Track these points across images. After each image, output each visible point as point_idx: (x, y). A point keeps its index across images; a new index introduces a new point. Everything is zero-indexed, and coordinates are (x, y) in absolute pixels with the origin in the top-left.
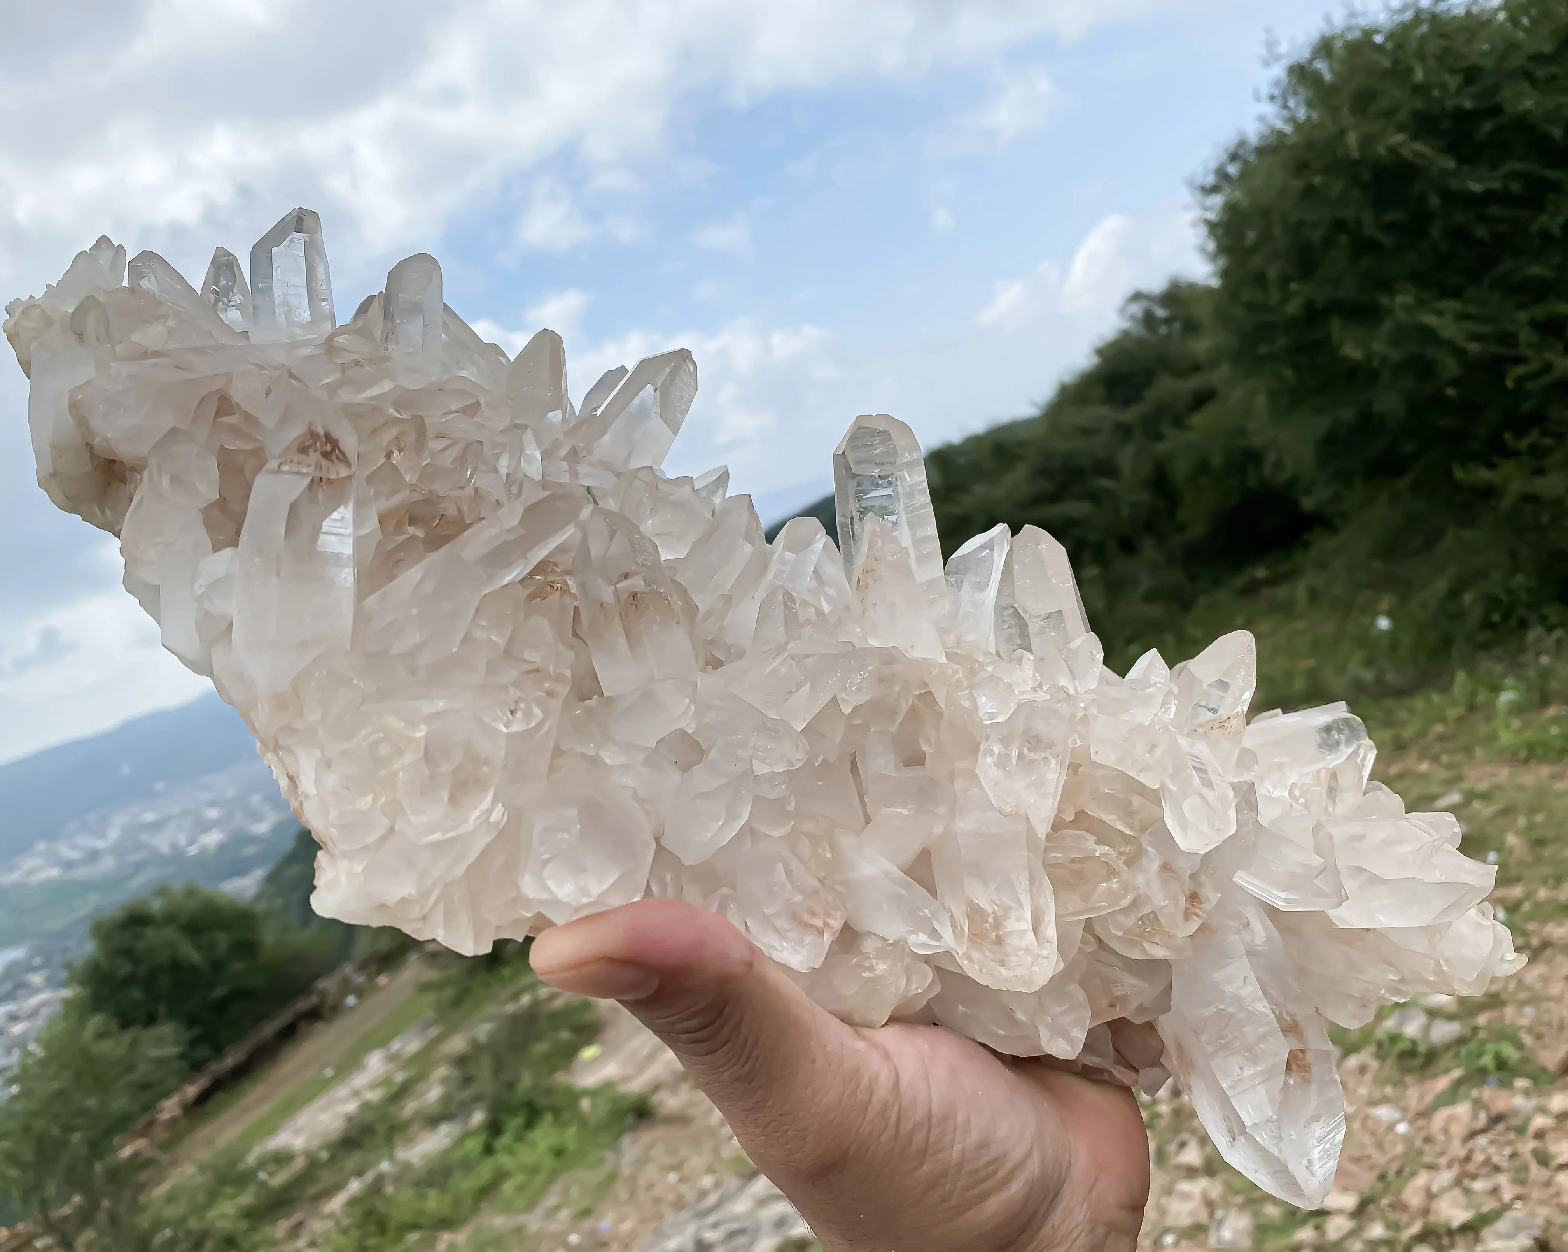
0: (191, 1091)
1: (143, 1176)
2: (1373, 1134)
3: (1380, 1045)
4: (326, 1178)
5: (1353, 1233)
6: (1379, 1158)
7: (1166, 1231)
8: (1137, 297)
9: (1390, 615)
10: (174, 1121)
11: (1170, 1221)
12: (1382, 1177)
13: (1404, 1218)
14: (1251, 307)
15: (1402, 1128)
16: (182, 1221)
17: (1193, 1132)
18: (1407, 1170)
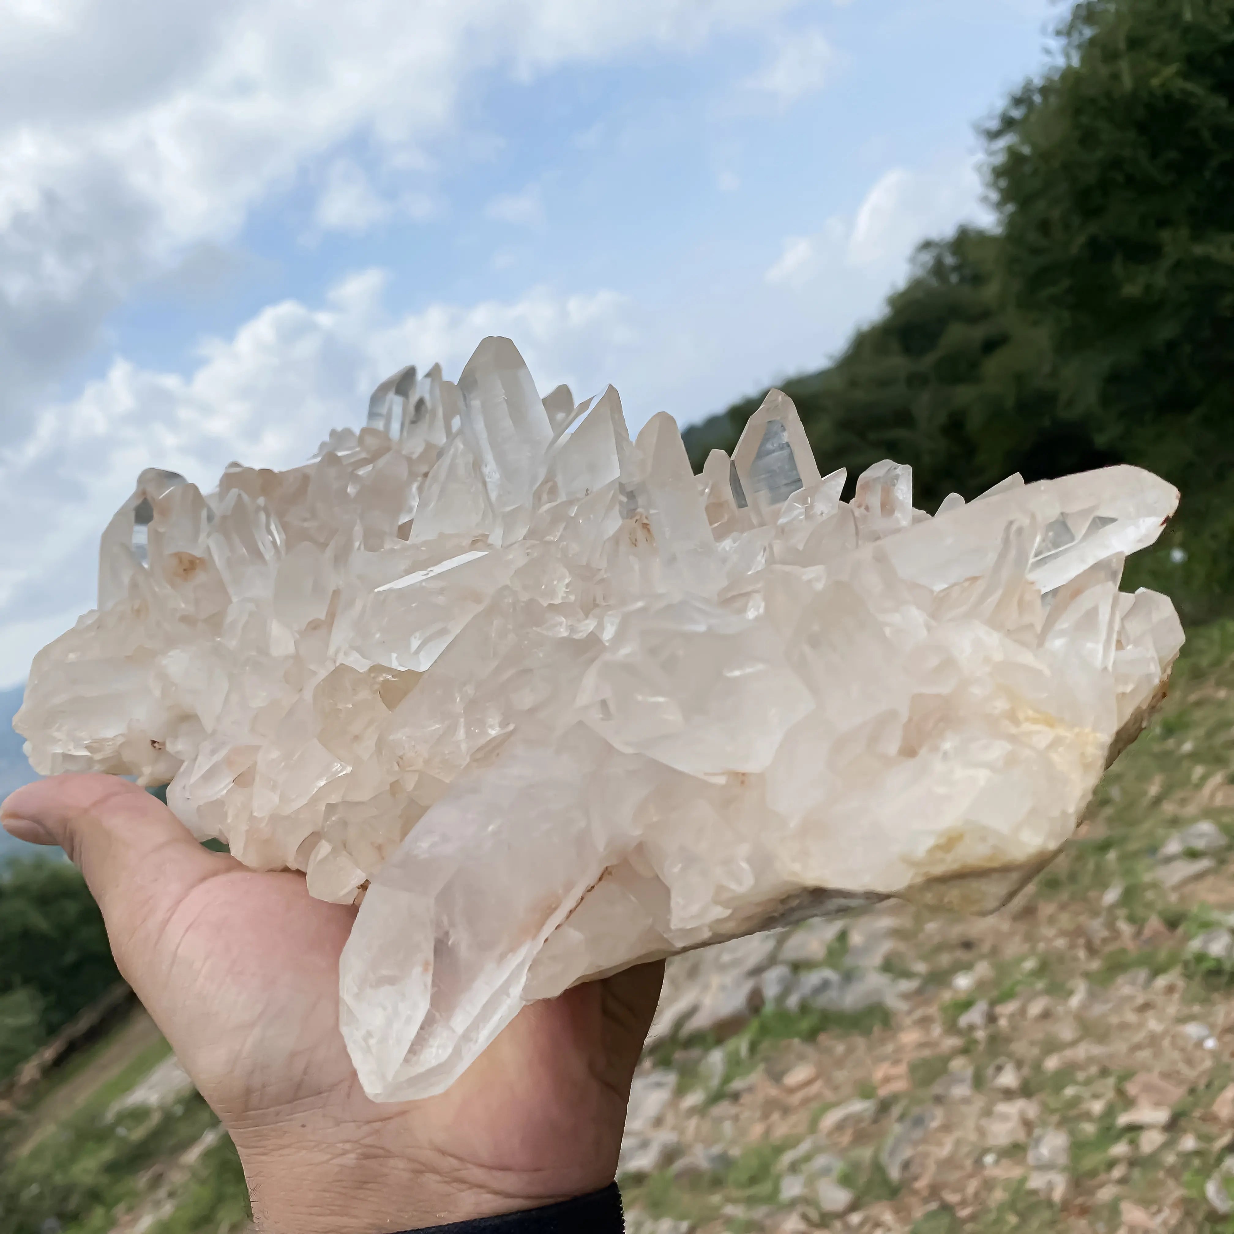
0: (49, 1054)
1: (8, 1137)
2: (1183, 1050)
3: (1186, 964)
4: (183, 1130)
5: (1167, 1145)
6: (1190, 1074)
7: (986, 1151)
8: (927, 245)
9: (1184, 546)
10: (34, 1083)
11: (991, 1142)
12: (1192, 1091)
13: (1214, 1129)
14: (1036, 251)
15: (1210, 1044)
16: (48, 1177)
17: (1010, 1055)
18: (1217, 1083)
